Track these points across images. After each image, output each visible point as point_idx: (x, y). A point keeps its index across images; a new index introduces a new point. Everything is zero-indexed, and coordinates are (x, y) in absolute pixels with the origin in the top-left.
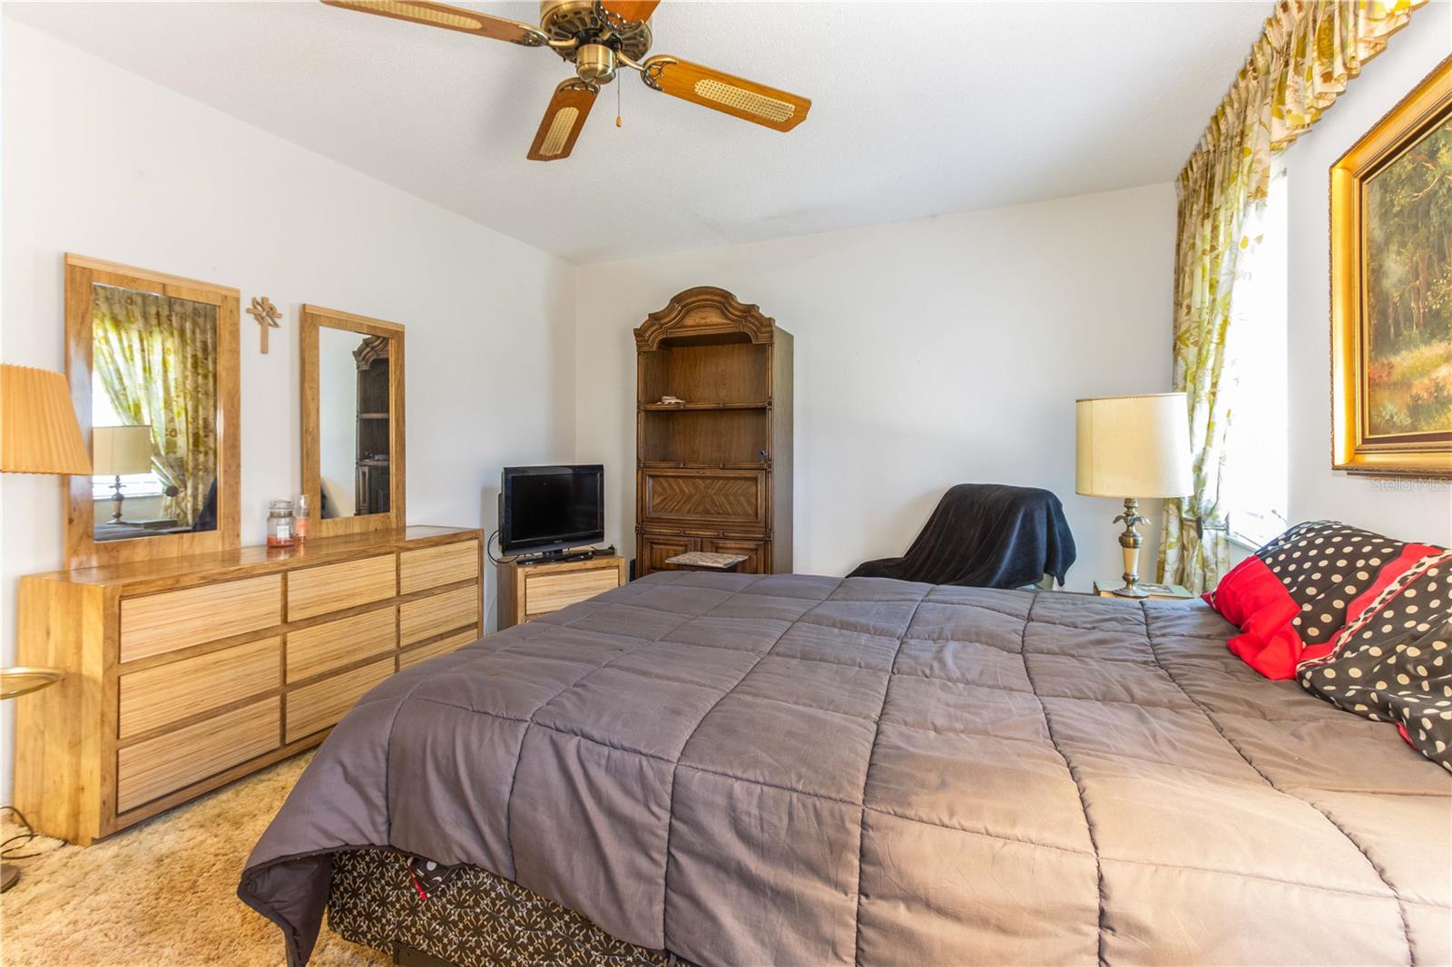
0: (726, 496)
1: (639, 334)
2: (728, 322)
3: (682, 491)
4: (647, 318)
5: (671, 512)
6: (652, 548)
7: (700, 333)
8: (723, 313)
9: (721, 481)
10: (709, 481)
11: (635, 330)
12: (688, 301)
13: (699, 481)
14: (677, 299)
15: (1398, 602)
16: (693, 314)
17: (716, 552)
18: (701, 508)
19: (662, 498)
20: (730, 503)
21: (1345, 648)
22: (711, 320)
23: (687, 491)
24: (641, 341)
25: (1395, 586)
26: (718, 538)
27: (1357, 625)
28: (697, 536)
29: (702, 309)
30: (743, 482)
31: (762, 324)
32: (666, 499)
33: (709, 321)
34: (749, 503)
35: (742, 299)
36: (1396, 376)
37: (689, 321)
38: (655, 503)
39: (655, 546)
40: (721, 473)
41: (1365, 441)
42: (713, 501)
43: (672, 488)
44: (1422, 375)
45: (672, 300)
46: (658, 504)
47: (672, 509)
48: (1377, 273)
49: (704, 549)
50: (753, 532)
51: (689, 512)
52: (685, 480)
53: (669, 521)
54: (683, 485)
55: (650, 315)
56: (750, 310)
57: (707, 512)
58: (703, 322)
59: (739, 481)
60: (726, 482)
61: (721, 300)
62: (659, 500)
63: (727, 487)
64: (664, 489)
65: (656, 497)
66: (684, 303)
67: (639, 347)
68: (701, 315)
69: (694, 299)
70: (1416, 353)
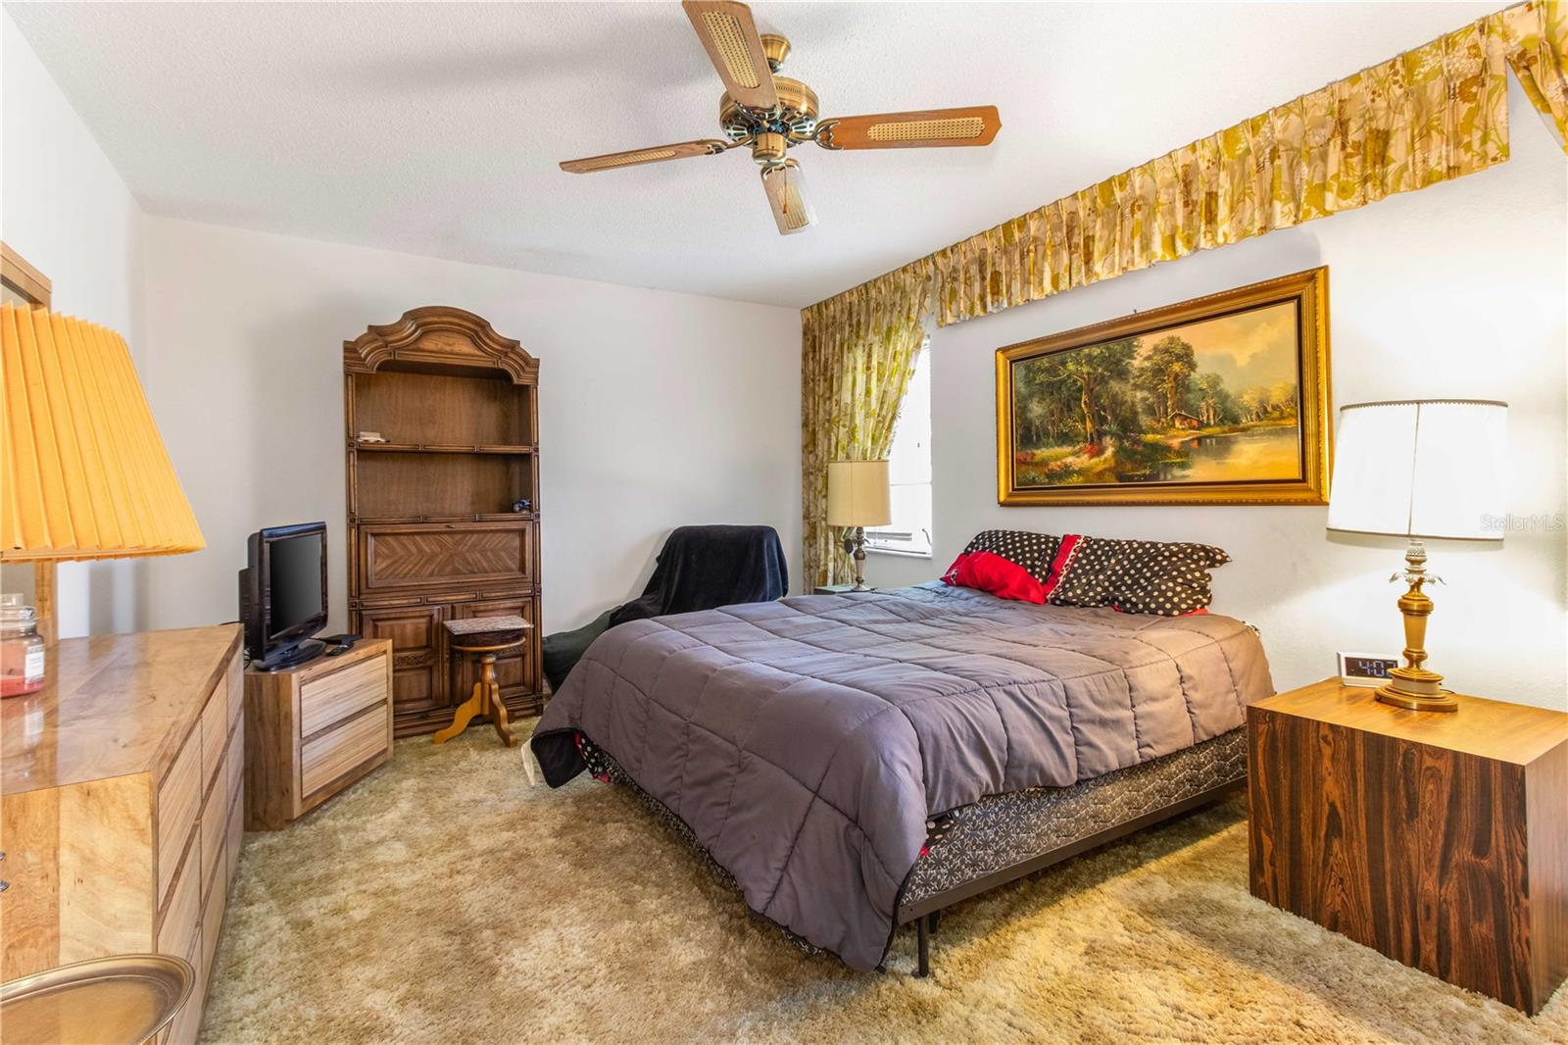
0: (483, 552)
1: (350, 349)
2: (481, 353)
3: (420, 550)
4: (366, 331)
5: (404, 577)
6: (376, 627)
7: (443, 361)
8: (475, 343)
9: (475, 536)
10: (459, 537)
11: (346, 342)
12: (428, 320)
13: (446, 537)
14: (411, 315)
15: (1077, 560)
16: (434, 337)
17: (475, 617)
18: (449, 568)
19: (388, 562)
20: (488, 560)
21: (1064, 583)
22: (462, 349)
23: (428, 550)
24: (352, 359)
25: (1072, 553)
26: (475, 600)
27: (1065, 572)
28: (447, 602)
29: (446, 334)
30: (504, 535)
31: (527, 363)
32: (396, 562)
33: (456, 349)
34: (512, 558)
35: (503, 329)
36: (1036, 459)
37: (429, 344)
38: (379, 568)
39: (380, 624)
40: (478, 526)
41: (1013, 489)
42: (465, 559)
43: (404, 547)
44: (1056, 460)
45: (405, 314)
46: (383, 570)
47: (406, 575)
48: (1023, 410)
49: (457, 616)
50: (520, 588)
51: (431, 574)
52: (425, 537)
53: (404, 589)
54: (422, 543)
55: (370, 327)
56: (513, 346)
57: (456, 572)
58: (448, 349)
59: (498, 535)
60: (481, 536)
61: (476, 328)
62: (384, 565)
63: (483, 543)
64: (393, 550)
65: (379, 561)
66: (420, 321)
67: (347, 365)
68: (444, 339)
69: (435, 319)
70: (1052, 450)
